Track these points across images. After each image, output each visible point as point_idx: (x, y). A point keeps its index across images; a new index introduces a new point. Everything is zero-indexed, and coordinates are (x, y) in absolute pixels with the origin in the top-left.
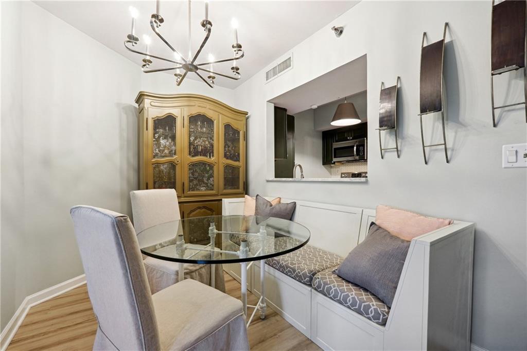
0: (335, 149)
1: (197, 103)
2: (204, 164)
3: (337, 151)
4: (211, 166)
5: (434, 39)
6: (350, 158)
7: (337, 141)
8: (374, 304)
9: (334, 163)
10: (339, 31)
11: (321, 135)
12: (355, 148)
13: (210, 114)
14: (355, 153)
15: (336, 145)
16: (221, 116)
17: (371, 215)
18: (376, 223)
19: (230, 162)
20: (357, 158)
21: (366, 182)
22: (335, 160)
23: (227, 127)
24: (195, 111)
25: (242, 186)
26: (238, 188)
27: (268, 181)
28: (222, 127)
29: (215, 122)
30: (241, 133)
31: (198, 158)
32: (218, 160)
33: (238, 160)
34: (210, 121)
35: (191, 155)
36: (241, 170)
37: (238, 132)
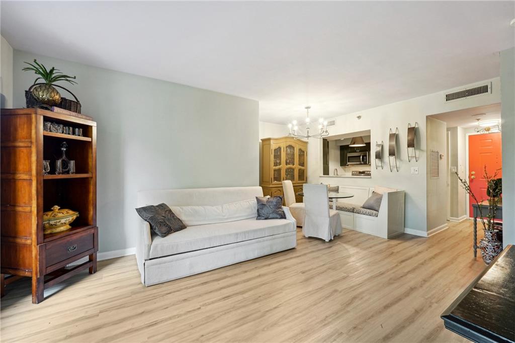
0: (349, 157)
1: (289, 140)
2: (290, 168)
3: (350, 158)
4: (293, 169)
5: (394, 132)
6: (358, 163)
7: (349, 152)
8: (374, 212)
9: (348, 165)
10: (359, 117)
11: (339, 147)
12: (361, 157)
13: (293, 145)
14: (361, 160)
15: (349, 155)
16: (297, 145)
17: (373, 189)
18: (375, 191)
19: (301, 167)
20: (362, 163)
21: (371, 178)
22: (348, 163)
23: (300, 150)
24: (288, 144)
25: (305, 179)
26: (304, 180)
27: (320, 177)
28: (298, 150)
29: (295, 148)
30: (305, 152)
31: (289, 166)
32: (296, 166)
33: (304, 166)
34: (293, 148)
35: (286, 164)
36: (305, 171)
37: (304, 152)
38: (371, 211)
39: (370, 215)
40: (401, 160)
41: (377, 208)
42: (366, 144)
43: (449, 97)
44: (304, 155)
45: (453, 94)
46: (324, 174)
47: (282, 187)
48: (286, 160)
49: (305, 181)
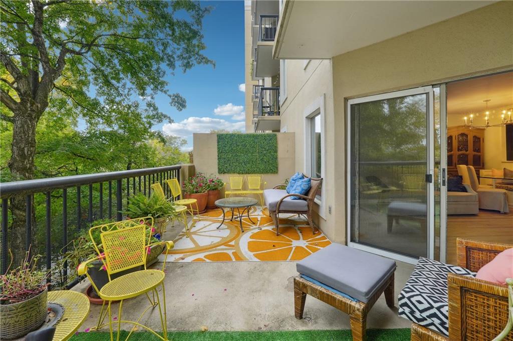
1: (462, 129)
2: (463, 154)
4: (467, 156)
13: (466, 132)
16: (471, 132)
19: (476, 153)
23: (475, 137)
24: (461, 132)
25: (482, 165)
26: (480, 165)
27: (503, 162)
28: (472, 138)
29: (469, 136)
30: (481, 139)
31: (460, 152)
32: (470, 152)
33: (480, 152)
34: (467, 136)
35: (458, 150)
36: (481, 157)
37: (479, 139)
44: (480, 141)
46: (507, 160)
47: (457, 171)
48: (458, 147)
49: (481, 167)
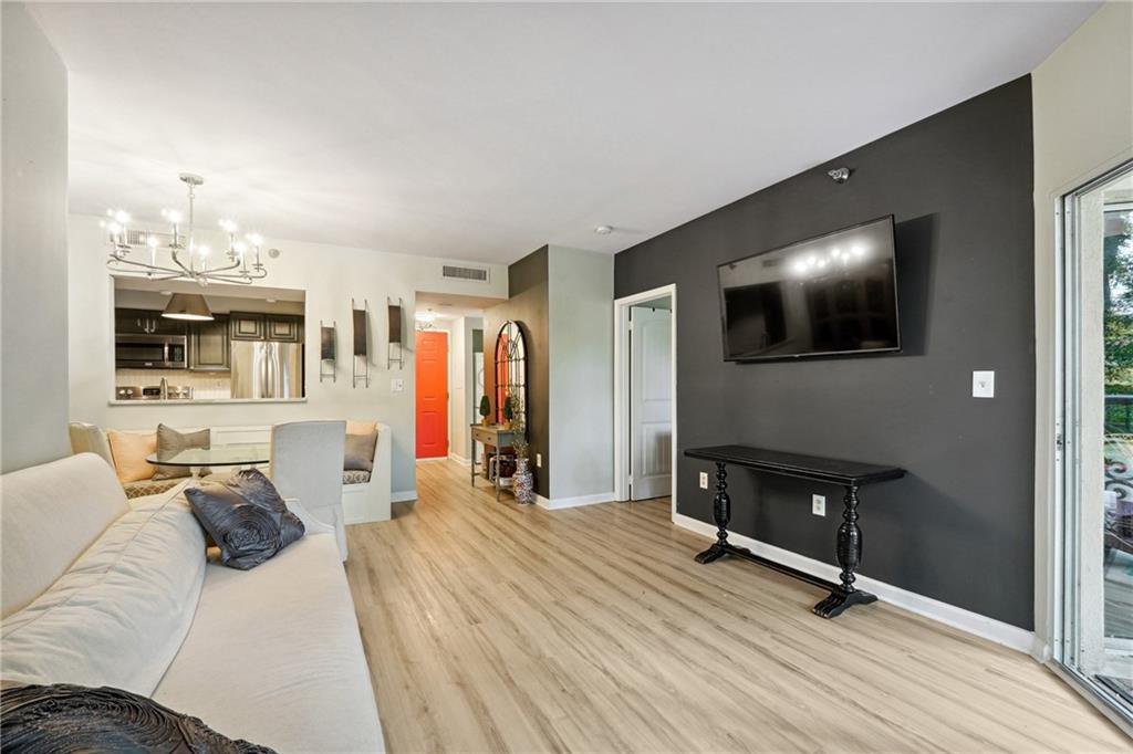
5: (360, 308)
6: (151, 364)
12: (166, 349)
14: (166, 356)
20: (165, 364)
21: (305, 402)
38: (354, 472)
39: (353, 482)
40: (374, 366)
41: (367, 464)
42: (214, 315)
43: (449, 272)
45: (454, 269)
